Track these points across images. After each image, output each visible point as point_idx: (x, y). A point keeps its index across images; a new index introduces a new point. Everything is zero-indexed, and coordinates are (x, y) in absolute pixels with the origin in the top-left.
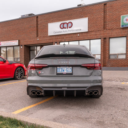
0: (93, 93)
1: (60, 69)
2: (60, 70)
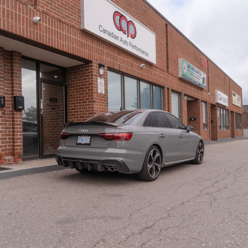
0: (109, 169)
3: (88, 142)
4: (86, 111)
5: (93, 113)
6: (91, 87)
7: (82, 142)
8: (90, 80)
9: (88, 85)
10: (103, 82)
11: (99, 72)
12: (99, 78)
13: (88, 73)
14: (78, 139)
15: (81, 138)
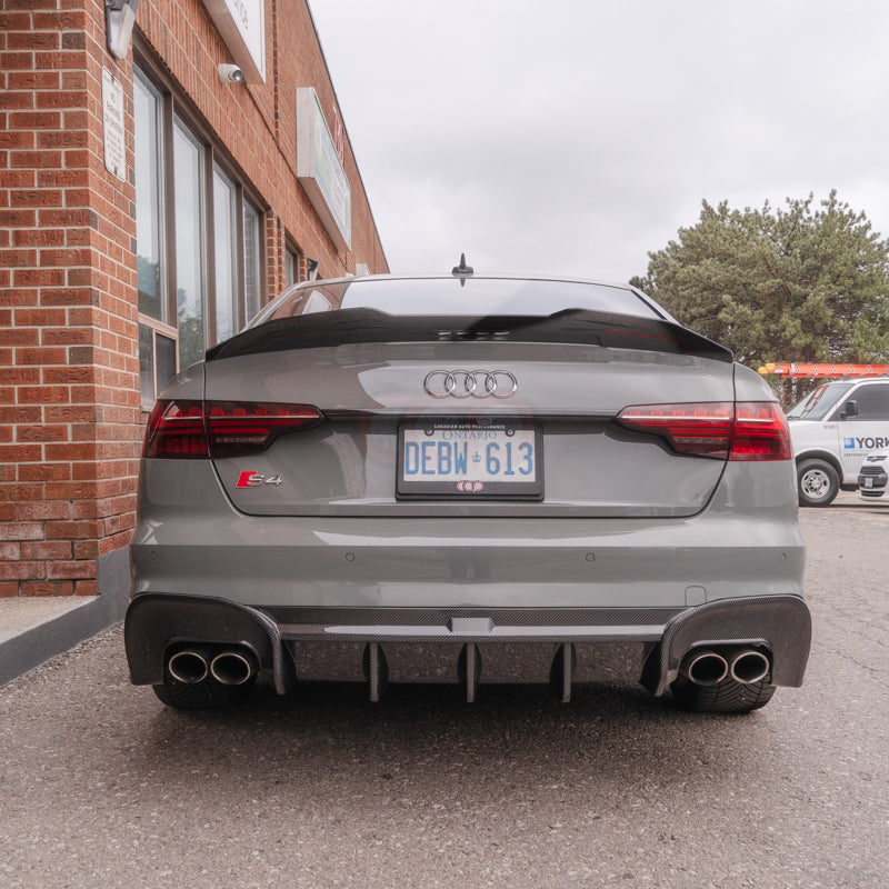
0: (730, 670)
1: (432, 451)
2: (429, 459)
3: (518, 478)
4: (23, 278)
5: (86, 297)
6: (70, 119)
7: (457, 473)
8: (61, 72)
9: (40, 105)
10: (119, 106)
11: (107, 33)
12: (106, 74)
13: (43, 21)
14: (412, 449)
15: (433, 444)
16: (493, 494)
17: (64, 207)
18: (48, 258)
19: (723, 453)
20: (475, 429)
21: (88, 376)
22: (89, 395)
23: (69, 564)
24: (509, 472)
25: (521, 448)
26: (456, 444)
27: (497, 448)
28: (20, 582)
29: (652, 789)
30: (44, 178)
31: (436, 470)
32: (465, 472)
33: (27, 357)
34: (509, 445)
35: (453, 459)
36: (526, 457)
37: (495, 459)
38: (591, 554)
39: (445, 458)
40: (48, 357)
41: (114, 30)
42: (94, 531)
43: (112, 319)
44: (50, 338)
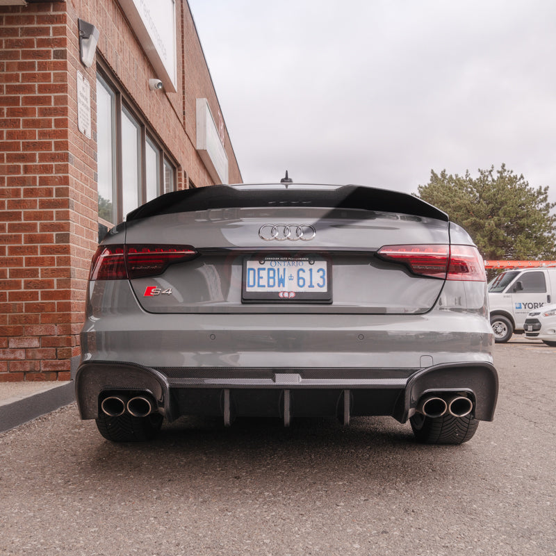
0: (448, 408)
1: (264, 274)
2: (262, 278)
3: (316, 289)
4: (29, 193)
5: (65, 204)
6: (57, 100)
7: (279, 286)
8: (52, 72)
9: (40, 91)
10: (87, 94)
11: (80, 52)
12: (80, 75)
13: (42, 43)
14: (251, 272)
15: (264, 269)
16: (301, 299)
17: (53, 151)
18: (44, 181)
19: (442, 275)
20: (290, 260)
21: (67, 250)
22: (67, 261)
23: (54, 362)
24: (311, 286)
25: (318, 271)
26: (278, 269)
27: (304, 271)
28: (25, 372)
29: (401, 485)
30: (42, 134)
31: (266, 286)
32: (284, 286)
33: (30, 239)
34: (311, 270)
35: (276, 278)
36: (321, 277)
37: (302, 278)
38: (362, 335)
39: (271, 278)
40: (43, 239)
41: (84, 50)
42: (69, 342)
43: (81, 218)
44: (44, 228)
